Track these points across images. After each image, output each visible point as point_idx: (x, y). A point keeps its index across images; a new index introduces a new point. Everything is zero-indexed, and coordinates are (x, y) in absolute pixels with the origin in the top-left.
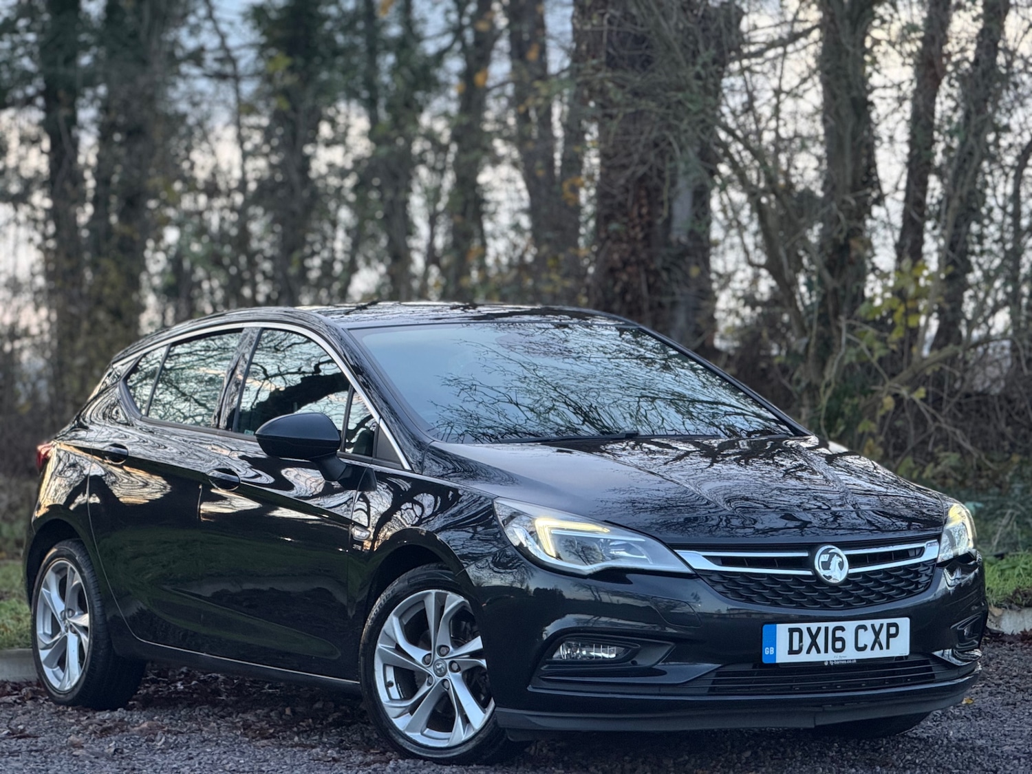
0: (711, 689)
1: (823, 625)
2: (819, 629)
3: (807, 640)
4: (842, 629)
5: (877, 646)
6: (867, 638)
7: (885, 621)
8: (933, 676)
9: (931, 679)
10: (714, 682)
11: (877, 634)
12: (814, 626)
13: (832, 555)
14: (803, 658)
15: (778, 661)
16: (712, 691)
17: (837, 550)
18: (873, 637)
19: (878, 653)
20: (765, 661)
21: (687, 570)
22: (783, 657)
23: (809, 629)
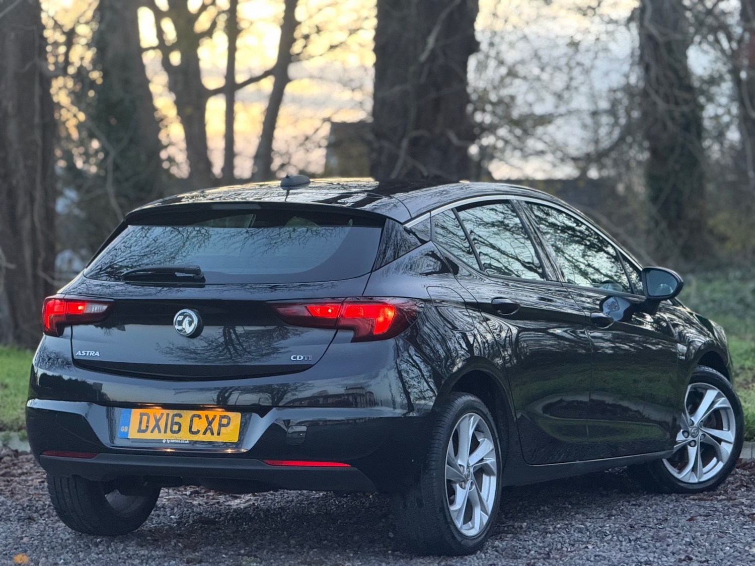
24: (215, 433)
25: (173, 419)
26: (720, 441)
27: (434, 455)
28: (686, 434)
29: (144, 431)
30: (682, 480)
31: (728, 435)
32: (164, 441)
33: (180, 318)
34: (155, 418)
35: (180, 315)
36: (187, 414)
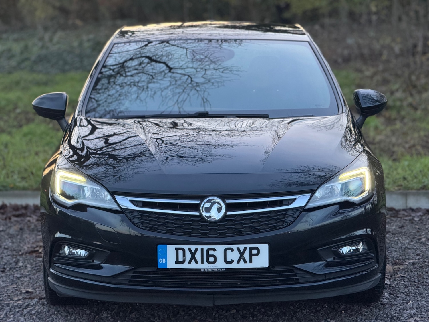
0: (130, 281)
1: (200, 247)
2: (197, 249)
3: (188, 256)
4: (214, 250)
5: (242, 261)
6: (233, 255)
7: (248, 246)
8: (297, 279)
9: (297, 281)
10: (132, 277)
11: (242, 254)
12: (193, 248)
13: (213, 203)
14: (186, 266)
15: (168, 267)
16: (131, 283)
17: (218, 200)
18: (239, 255)
19: (242, 265)
20: (159, 267)
21: (118, 208)
22: (171, 264)
23: (190, 249)
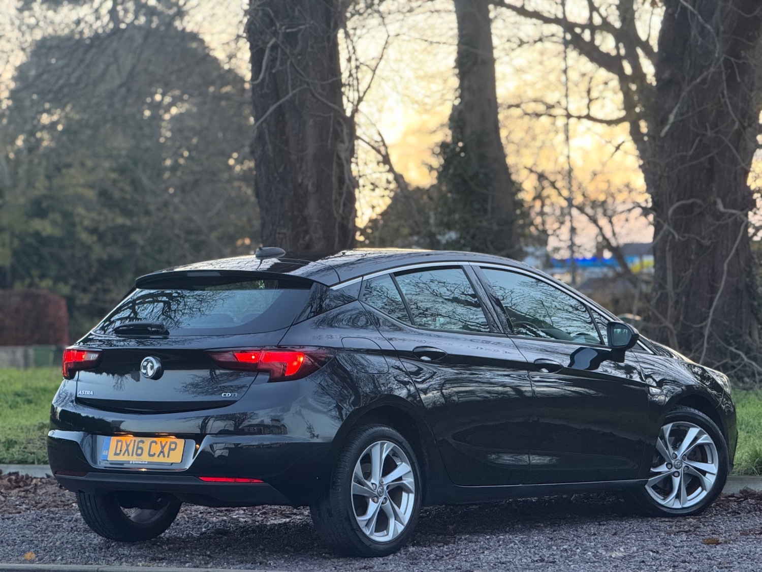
24: (166, 455)
25: (138, 445)
26: (704, 473)
27: (340, 474)
28: (669, 466)
29: (119, 454)
30: (665, 505)
31: (711, 468)
32: (131, 462)
33: (145, 364)
34: (126, 443)
35: (145, 361)
36: (148, 440)
